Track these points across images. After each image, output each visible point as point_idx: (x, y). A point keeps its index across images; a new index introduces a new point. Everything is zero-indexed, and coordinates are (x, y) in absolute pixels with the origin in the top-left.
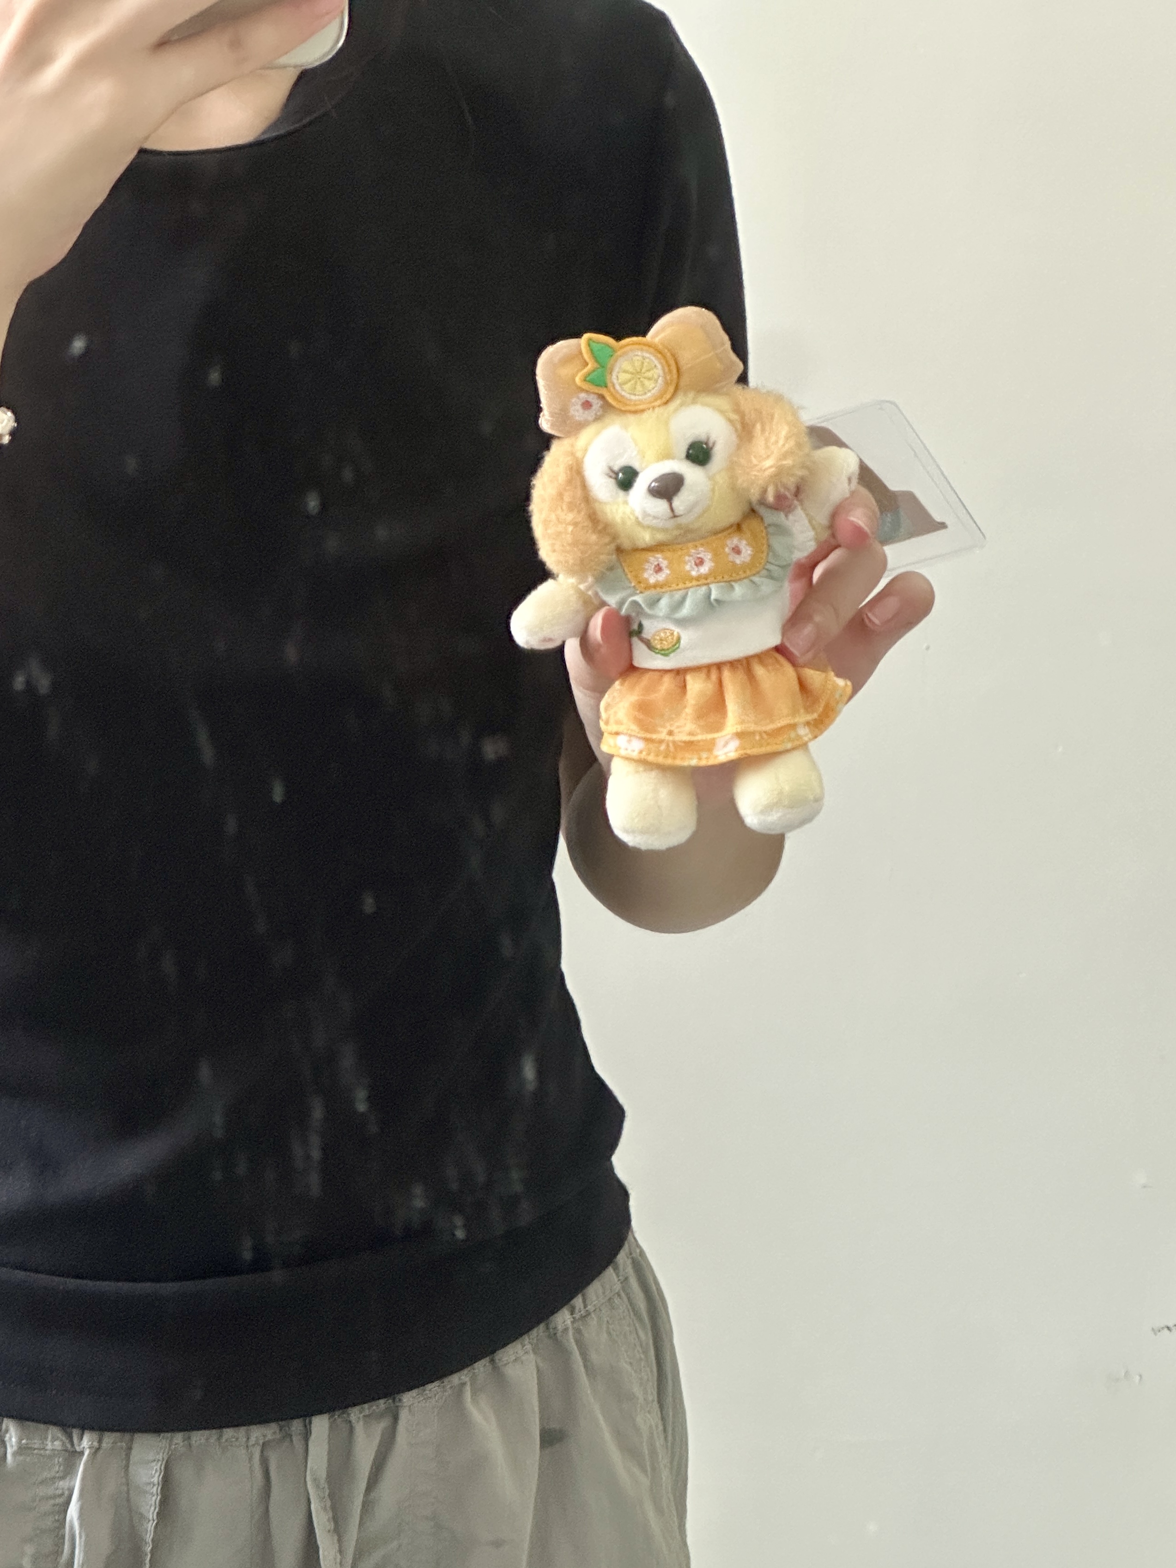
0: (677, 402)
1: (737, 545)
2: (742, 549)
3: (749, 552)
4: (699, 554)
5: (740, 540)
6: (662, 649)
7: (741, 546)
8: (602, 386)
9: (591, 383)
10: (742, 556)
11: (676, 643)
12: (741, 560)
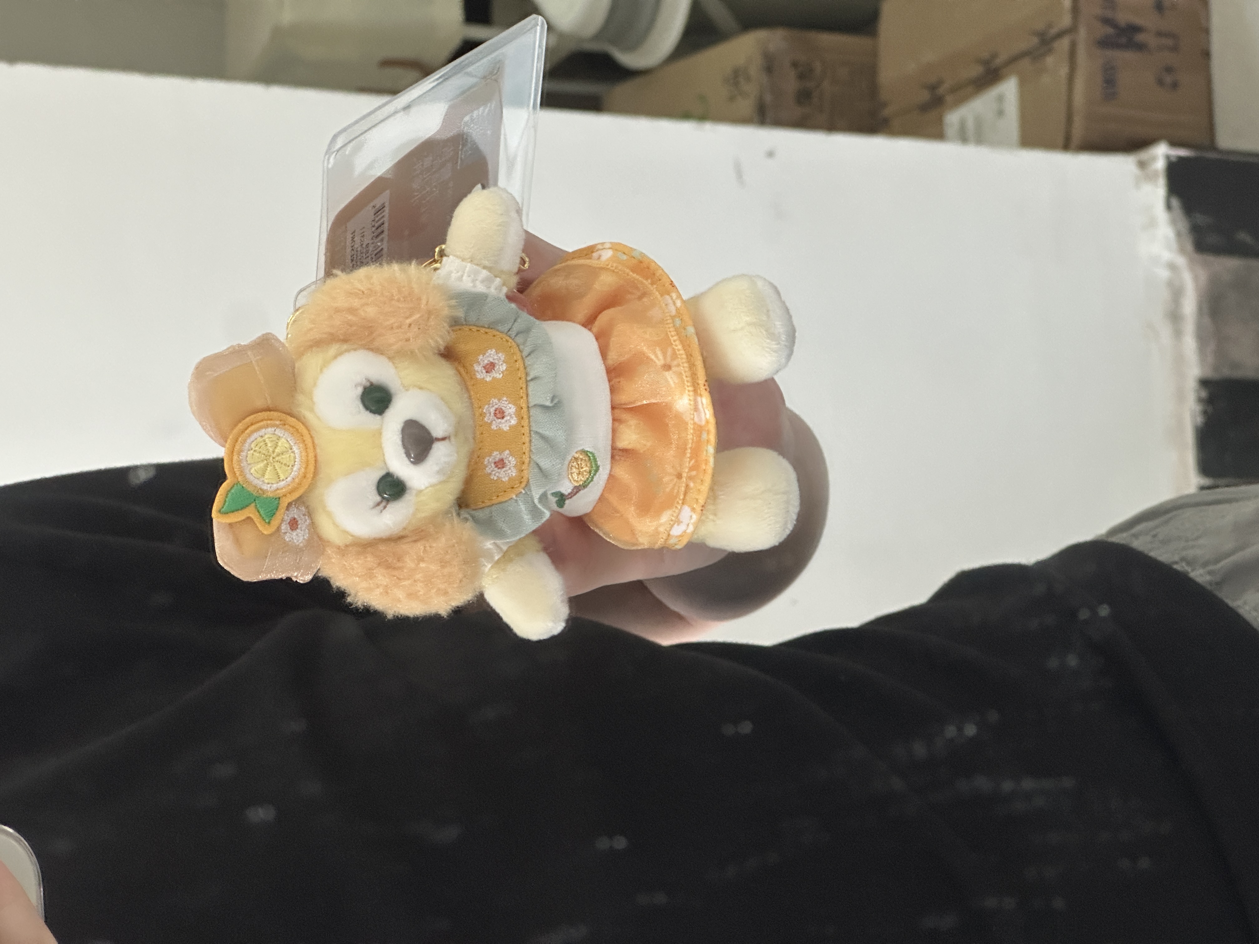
0: (309, 415)
1: (484, 367)
2: (489, 361)
3: (492, 352)
4: (492, 413)
5: (479, 362)
6: (590, 472)
7: (486, 362)
8: (279, 503)
9: (273, 516)
10: (497, 362)
11: (587, 455)
12: (502, 364)
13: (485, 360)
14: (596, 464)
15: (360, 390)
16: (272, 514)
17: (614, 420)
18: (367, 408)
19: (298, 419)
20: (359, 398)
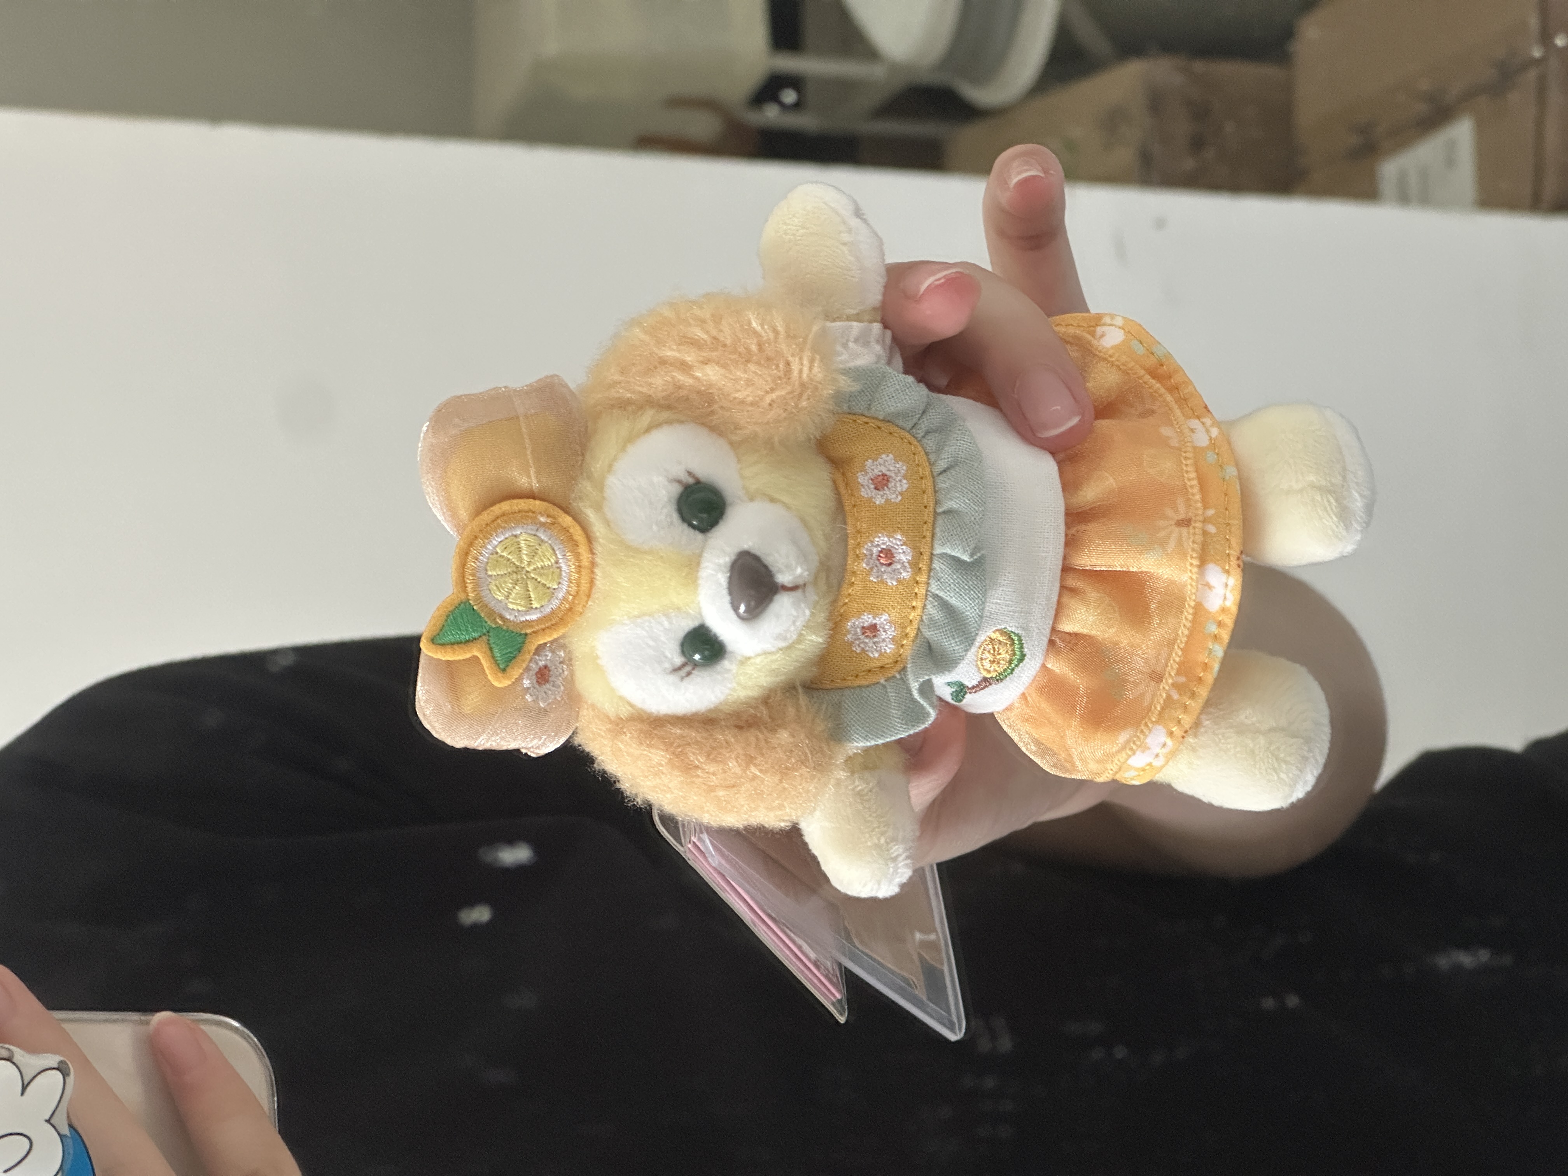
1: (872, 480)
2: (881, 471)
3: (888, 459)
4: (874, 555)
5: (865, 471)
6: (1010, 662)
7: (877, 472)
8: (524, 643)
9: (511, 660)
10: (893, 475)
11: (1010, 637)
12: (900, 481)
13: (874, 468)
14: (1022, 652)
15: (676, 489)
16: (510, 658)
17: (1063, 588)
18: (684, 519)
19: (575, 519)
20: (674, 501)
